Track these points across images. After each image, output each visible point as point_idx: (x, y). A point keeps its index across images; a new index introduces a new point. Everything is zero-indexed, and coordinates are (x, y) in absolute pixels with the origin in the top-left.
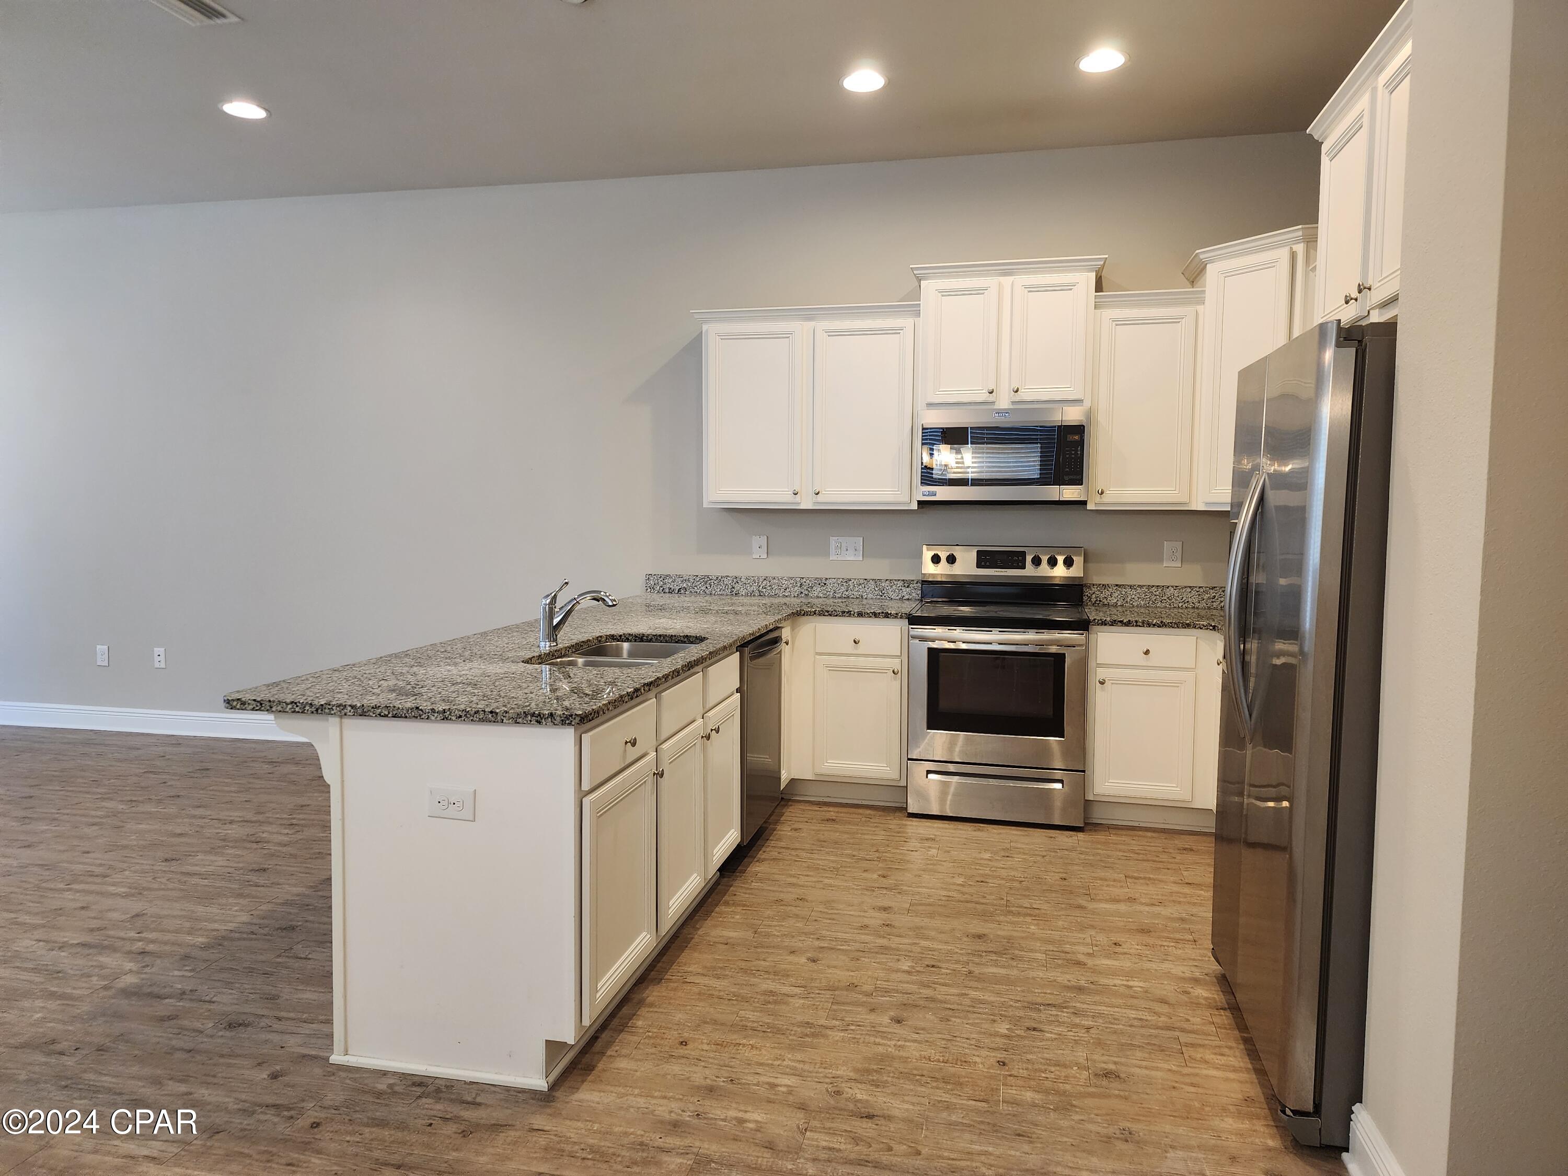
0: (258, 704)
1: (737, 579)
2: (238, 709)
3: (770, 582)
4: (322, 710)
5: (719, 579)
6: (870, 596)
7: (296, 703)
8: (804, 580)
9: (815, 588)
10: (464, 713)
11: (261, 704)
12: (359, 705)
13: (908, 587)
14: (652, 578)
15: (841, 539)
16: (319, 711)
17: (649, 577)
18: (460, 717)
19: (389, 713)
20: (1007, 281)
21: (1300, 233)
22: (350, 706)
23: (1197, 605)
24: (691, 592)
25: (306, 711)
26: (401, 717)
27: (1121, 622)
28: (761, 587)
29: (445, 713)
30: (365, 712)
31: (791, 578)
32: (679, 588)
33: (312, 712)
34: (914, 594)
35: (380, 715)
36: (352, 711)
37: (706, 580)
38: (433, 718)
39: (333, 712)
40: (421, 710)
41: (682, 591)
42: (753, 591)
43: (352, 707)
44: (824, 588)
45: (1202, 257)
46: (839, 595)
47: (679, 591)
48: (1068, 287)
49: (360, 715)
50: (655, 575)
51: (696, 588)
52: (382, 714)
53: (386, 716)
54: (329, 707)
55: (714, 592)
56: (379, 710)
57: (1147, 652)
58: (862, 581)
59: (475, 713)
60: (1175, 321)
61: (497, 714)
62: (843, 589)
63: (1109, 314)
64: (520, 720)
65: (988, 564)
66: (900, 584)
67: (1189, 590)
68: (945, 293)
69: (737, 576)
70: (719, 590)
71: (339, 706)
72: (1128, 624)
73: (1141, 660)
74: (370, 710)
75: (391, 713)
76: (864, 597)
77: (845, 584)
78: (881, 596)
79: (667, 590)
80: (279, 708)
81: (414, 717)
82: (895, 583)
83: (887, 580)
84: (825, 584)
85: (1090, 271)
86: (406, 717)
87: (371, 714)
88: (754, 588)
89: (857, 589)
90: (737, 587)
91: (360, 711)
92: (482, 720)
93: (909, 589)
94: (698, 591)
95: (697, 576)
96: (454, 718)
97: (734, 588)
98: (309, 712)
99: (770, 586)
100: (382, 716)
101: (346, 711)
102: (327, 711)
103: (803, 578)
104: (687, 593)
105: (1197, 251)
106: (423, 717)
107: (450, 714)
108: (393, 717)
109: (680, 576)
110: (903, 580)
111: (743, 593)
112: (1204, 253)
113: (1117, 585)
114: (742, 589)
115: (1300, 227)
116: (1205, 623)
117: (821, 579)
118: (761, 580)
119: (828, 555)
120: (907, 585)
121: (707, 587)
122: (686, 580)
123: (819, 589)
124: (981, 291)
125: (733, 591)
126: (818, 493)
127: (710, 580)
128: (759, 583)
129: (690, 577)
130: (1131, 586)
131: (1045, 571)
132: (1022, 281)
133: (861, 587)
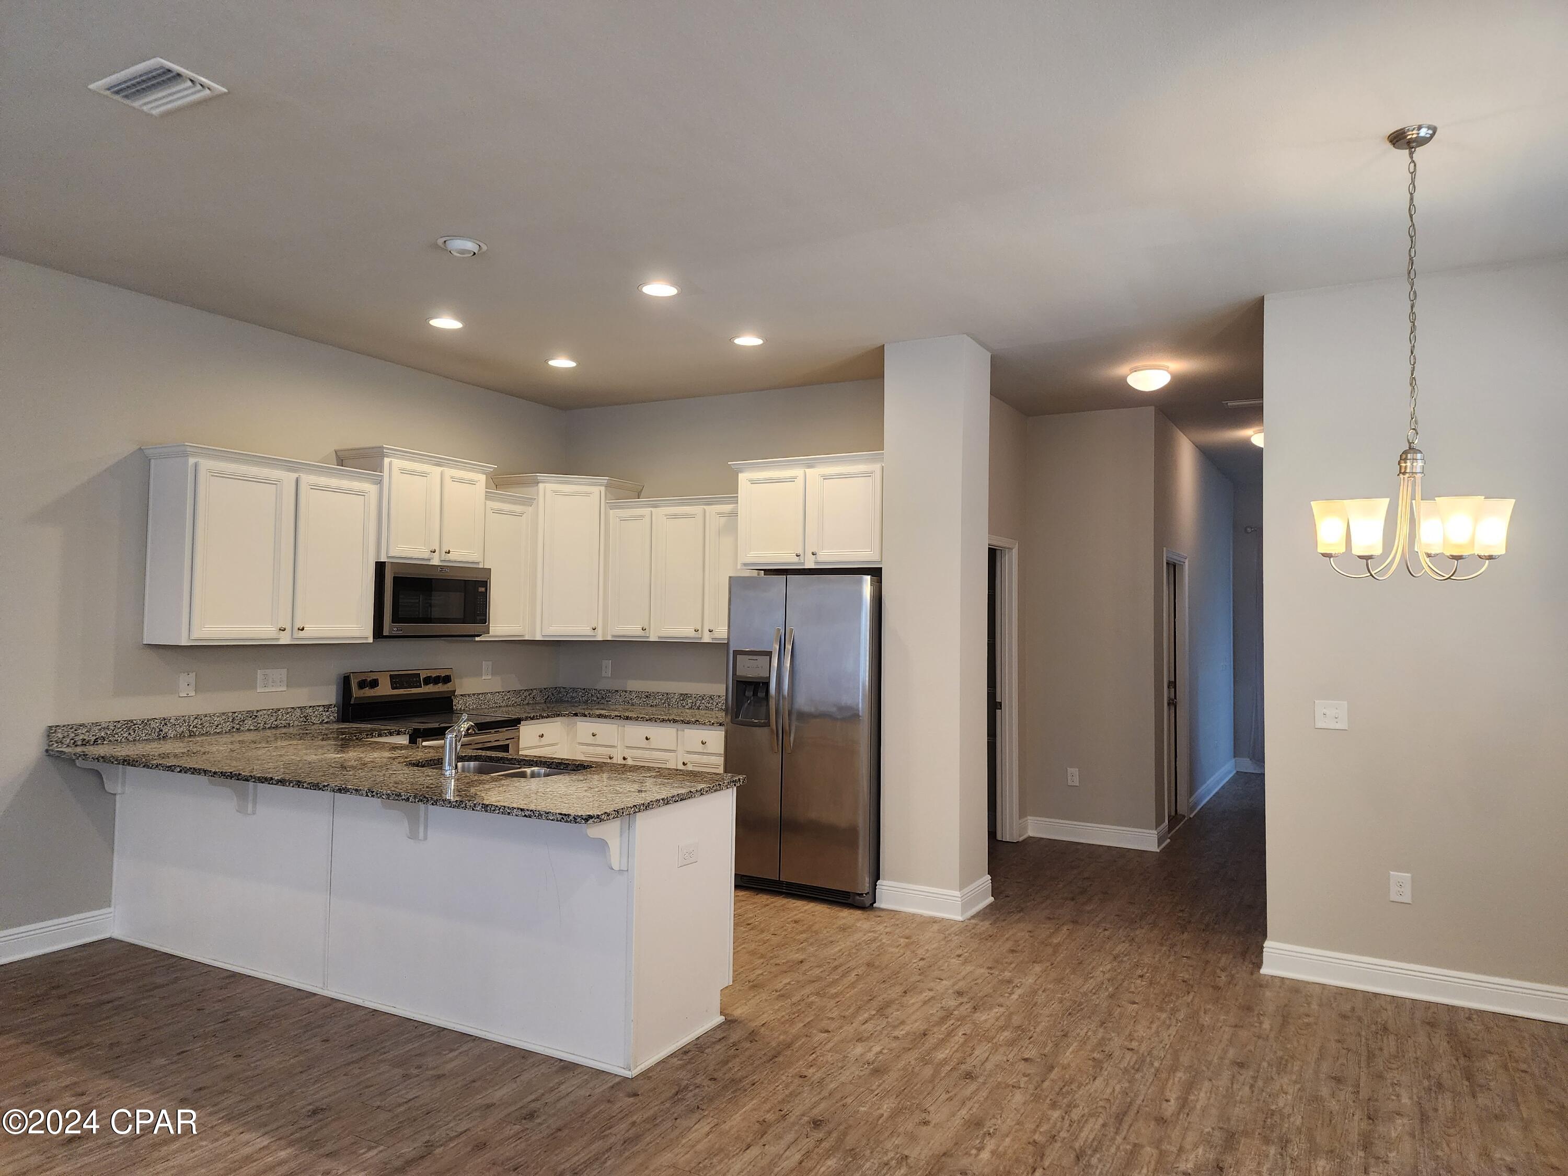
1: (165, 721)
3: (201, 720)
5: (145, 723)
6: (296, 723)
8: (236, 714)
9: (247, 721)
13: (327, 711)
14: (58, 731)
15: (268, 671)
17: (50, 729)
20: (440, 469)
24: (110, 741)
27: (530, 717)
28: (191, 727)
31: (223, 714)
32: (92, 738)
34: (332, 717)
37: (130, 725)
41: (99, 742)
42: (183, 732)
44: (255, 720)
45: (539, 478)
46: (269, 726)
47: (93, 742)
48: (472, 482)
50: (61, 726)
51: (116, 736)
55: (138, 738)
57: (542, 736)
58: (289, 710)
60: (518, 515)
62: (273, 719)
63: (490, 504)
65: (398, 685)
66: (321, 709)
67: (498, 694)
68: (403, 471)
69: (165, 716)
70: (144, 735)
72: (532, 719)
76: (291, 725)
77: (274, 714)
78: (305, 722)
79: (77, 744)
82: (318, 708)
83: (310, 707)
84: (256, 716)
85: (485, 474)
88: (184, 728)
89: (285, 718)
90: (165, 729)
94: (119, 739)
95: (119, 722)
97: (162, 731)
99: (201, 724)
103: (235, 713)
104: (105, 742)
105: (537, 474)
109: (97, 725)
110: (323, 706)
111: (172, 736)
112: (540, 476)
114: (171, 731)
115: (607, 477)
116: (567, 713)
117: (252, 712)
118: (192, 719)
119: (256, 688)
120: (326, 709)
121: (130, 734)
122: (104, 728)
123: (250, 722)
124: (423, 474)
125: (160, 735)
126: (303, 629)
127: (134, 725)
128: (189, 722)
129: (110, 724)
130: (469, 695)
131: (431, 688)
132: (450, 472)
133: (288, 716)
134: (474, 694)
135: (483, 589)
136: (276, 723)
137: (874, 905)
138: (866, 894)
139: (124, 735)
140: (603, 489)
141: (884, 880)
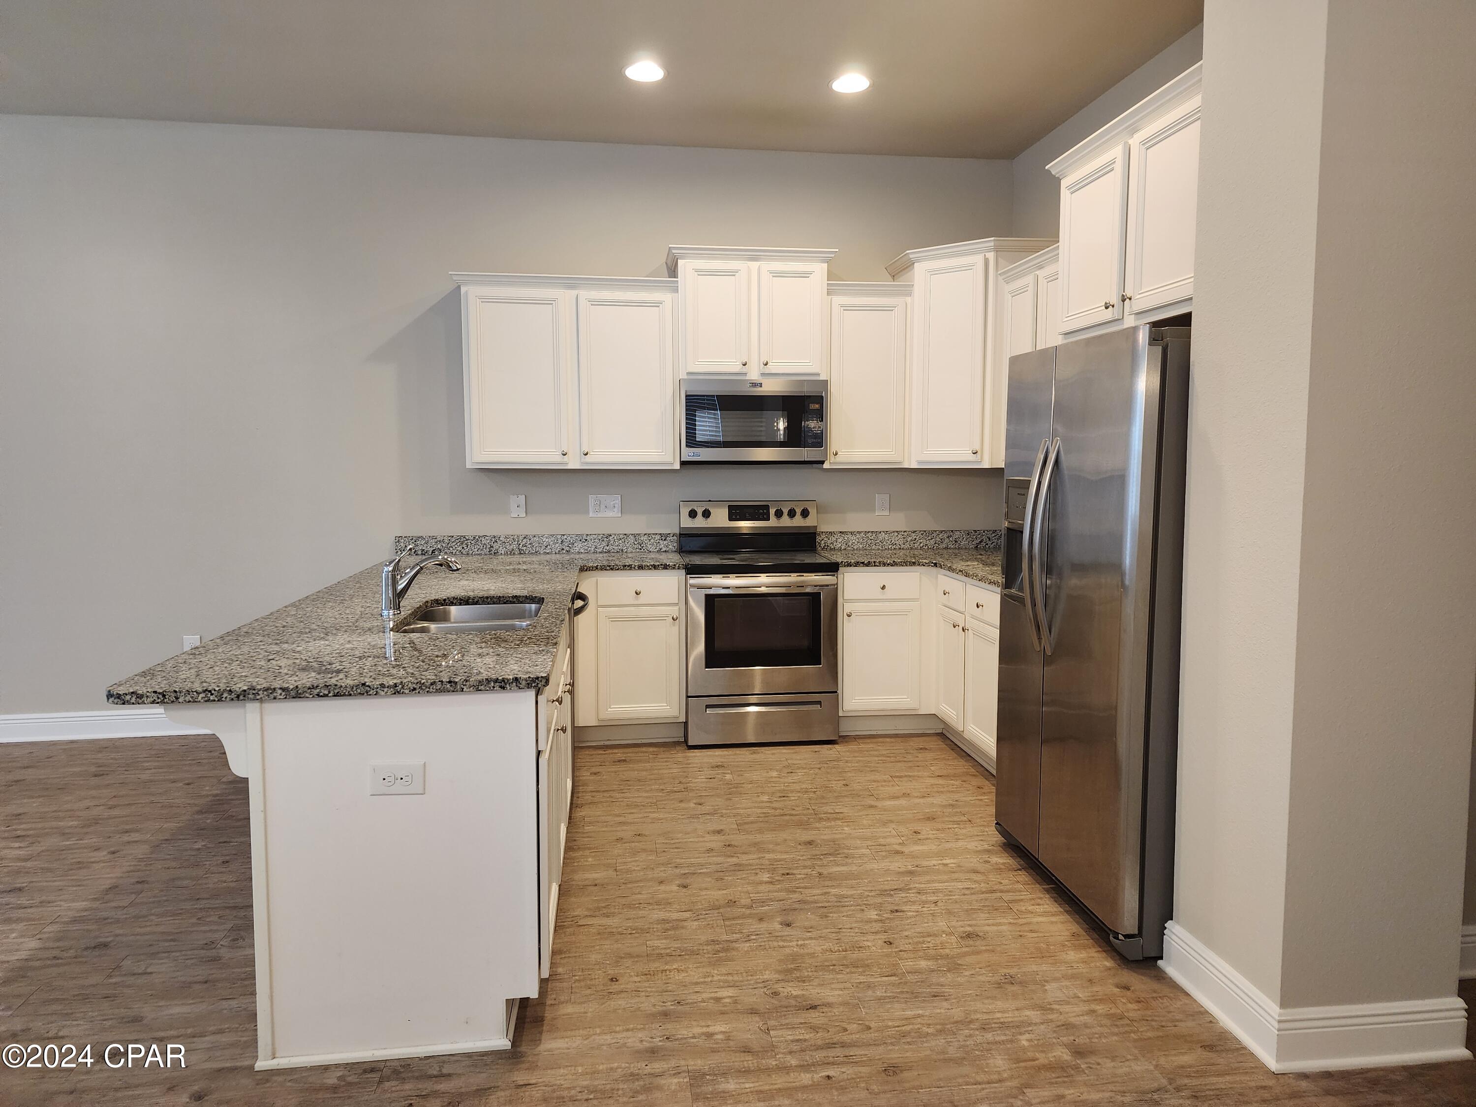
0: (160, 696)
1: (496, 539)
2: (133, 704)
3: (530, 540)
4: (244, 696)
5: (477, 539)
6: (630, 550)
7: (210, 691)
8: (565, 537)
9: (576, 544)
10: (419, 685)
11: (164, 696)
12: (291, 687)
13: (665, 540)
14: (402, 541)
15: (599, 496)
16: (241, 697)
17: (398, 539)
18: (414, 689)
19: (329, 692)
20: (754, 265)
21: (992, 244)
22: (281, 688)
23: (903, 546)
24: (447, 552)
25: (223, 699)
26: (344, 695)
27: (863, 563)
28: (521, 546)
29: (396, 687)
30: (300, 694)
31: (552, 536)
32: (432, 549)
33: (232, 699)
34: (670, 547)
35: (318, 695)
36: (284, 693)
37: (462, 540)
38: (383, 693)
39: (258, 697)
40: (369, 686)
41: (436, 553)
42: (513, 550)
43: (283, 689)
44: (585, 544)
45: (911, 256)
46: (600, 550)
47: (432, 553)
48: (805, 275)
49: (294, 698)
50: (406, 537)
51: (451, 549)
52: (321, 694)
53: (326, 696)
54: (254, 692)
55: (471, 552)
56: (318, 690)
57: (883, 588)
58: (622, 536)
59: (432, 684)
60: (889, 309)
61: (456, 683)
62: (604, 544)
63: (838, 300)
64: (482, 687)
65: (738, 517)
66: (658, 537)
67: (896, 534)
68: (700, 272)
69: (495, 534)
70: (476, 550)
71: (266, 689)
72: (868, 564)
73: (879, 594)
74: (306, 691)
75: (332, 692)
76: (624, 551)
77: (605, 539)
78: (641, 549)
79: (420, 552)
80: (188, 698)
81: (360, 694)
82: (653, 536)
83: (645, 534)
84: (586, 540)
85: (823, 261)
86: (350, 695)
87: (307, 695)
88: (514, 546)
89: (617, 543)
90: (496, 546)
91: (293, 693)
92: (439, 691)
93: (666, 542)
94: (454, 552)
95: (453, 537)
96: (407, 691)
97: (492, 547)
98: (228, 699)
99: (530, 544)
100: (321, 696)
101: (275, 694)
102: (251, 696)
103: (564, 535)
104: (441, 554)
105: (908, 252)
106: (371, 693)
107: (403, 687)
108: (334, 696)
109: (433, 538)
110: (661, 534)
111: (503, 552)
112: (913, 253)
113: (841, 532)
114: (501, 548)
115: (993, 238)
116: (927, 561)
117: (582, 535)
118: (521, 538)
119: (588, 513)
120: (663, 538)
121: (463, 548)
122: (440, 541)
123: (580, 545)
124: (732, 273)
125: (492, 550)
126: (586, 454)
127: (467, 540)
128: (518, 541)
129: (445, 538)
130: (852, 533)
131: (786, 522)
132: (767, 266)
133: (620, 542)
134: (859, 533)
135: (817, 406)
136: (608, 548)
137: (1160, 962)
138: (1126, 936)
139: (458, 549)
140: (991, 256)
141: (1178, 922)
